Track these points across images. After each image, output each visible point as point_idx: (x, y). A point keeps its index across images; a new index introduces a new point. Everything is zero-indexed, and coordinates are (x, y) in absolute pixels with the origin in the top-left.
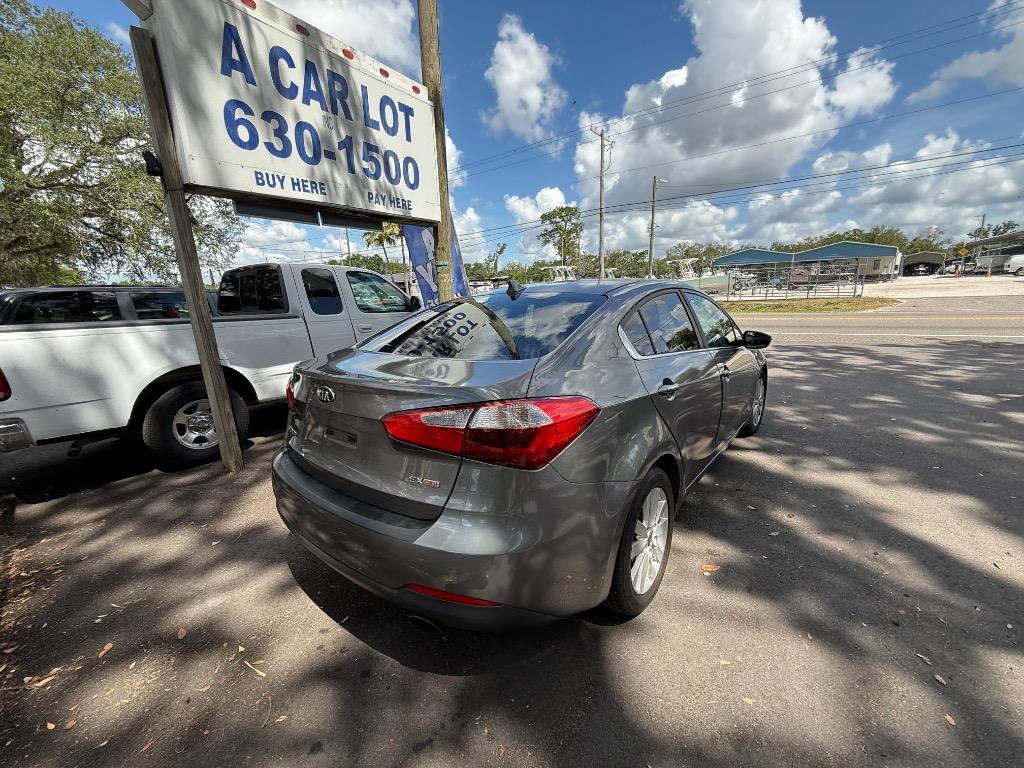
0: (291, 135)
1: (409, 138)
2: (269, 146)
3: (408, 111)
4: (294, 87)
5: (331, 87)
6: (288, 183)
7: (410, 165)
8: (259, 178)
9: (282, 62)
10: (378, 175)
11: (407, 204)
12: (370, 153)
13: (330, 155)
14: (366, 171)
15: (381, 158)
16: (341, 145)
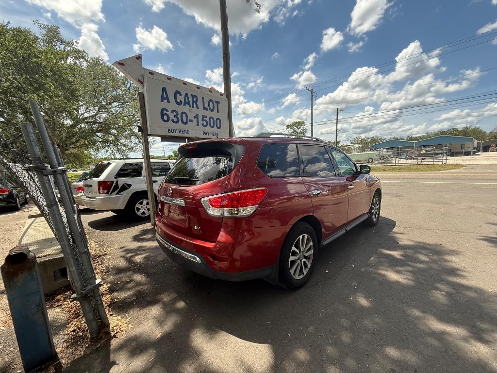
0: (179, 116)
1: (218, 112)
2: (173, 121)
3: (218, 103)
4: (181, 102)
5: (193, 99)
6: (177, 131)
7: (218, 121)
8: (169, 130)
9: (178, 95)
10: (206, 125)
11: (216, 134)
12: (204, 119)
13: (191, 121)
14: (203, 125)
15: (208, 120)
16: (195, 117)
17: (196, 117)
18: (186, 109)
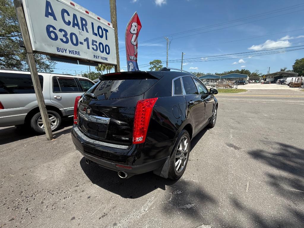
1: (106, 39)
3: (106, 31)
4: (69, 22)
5: (82, 22)
6: (68, 51)
7: (107, 47)
8: (58, 49)
9: (65, 14)
10: (97, 50)
11: (106, 59)
12: (95, 43)
13: (81, 43)
14: (93, 48)
15: (98, 44)
16: (85, 40)
17: (87, 40)
18: (76, 30)
